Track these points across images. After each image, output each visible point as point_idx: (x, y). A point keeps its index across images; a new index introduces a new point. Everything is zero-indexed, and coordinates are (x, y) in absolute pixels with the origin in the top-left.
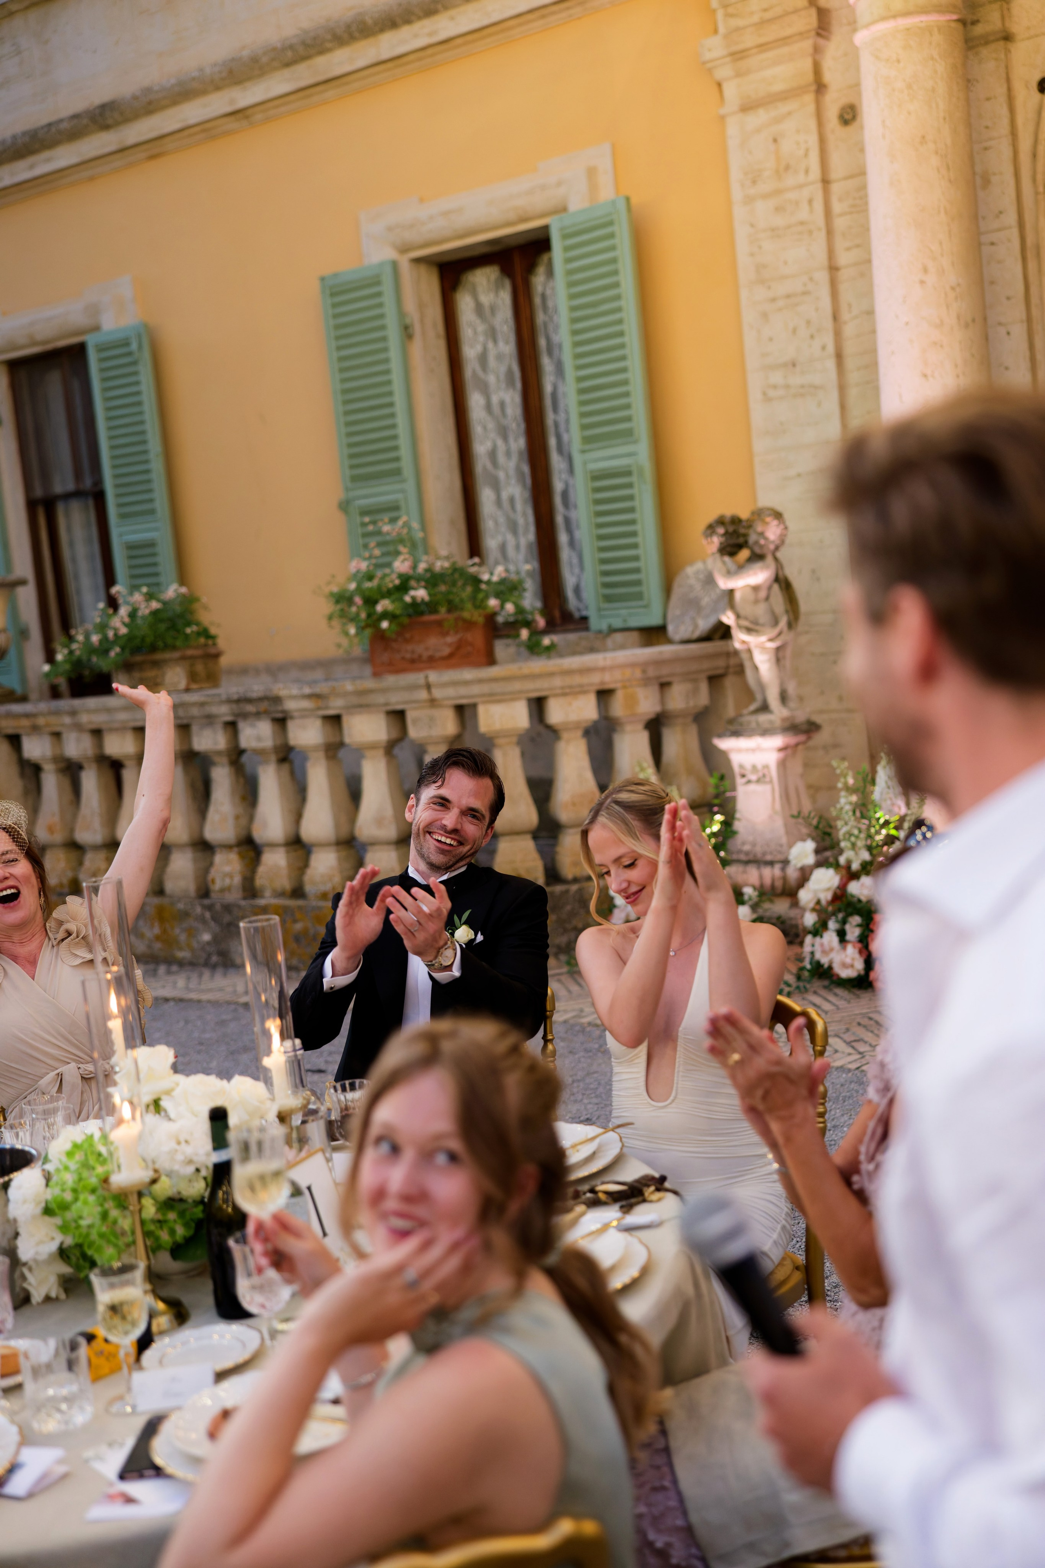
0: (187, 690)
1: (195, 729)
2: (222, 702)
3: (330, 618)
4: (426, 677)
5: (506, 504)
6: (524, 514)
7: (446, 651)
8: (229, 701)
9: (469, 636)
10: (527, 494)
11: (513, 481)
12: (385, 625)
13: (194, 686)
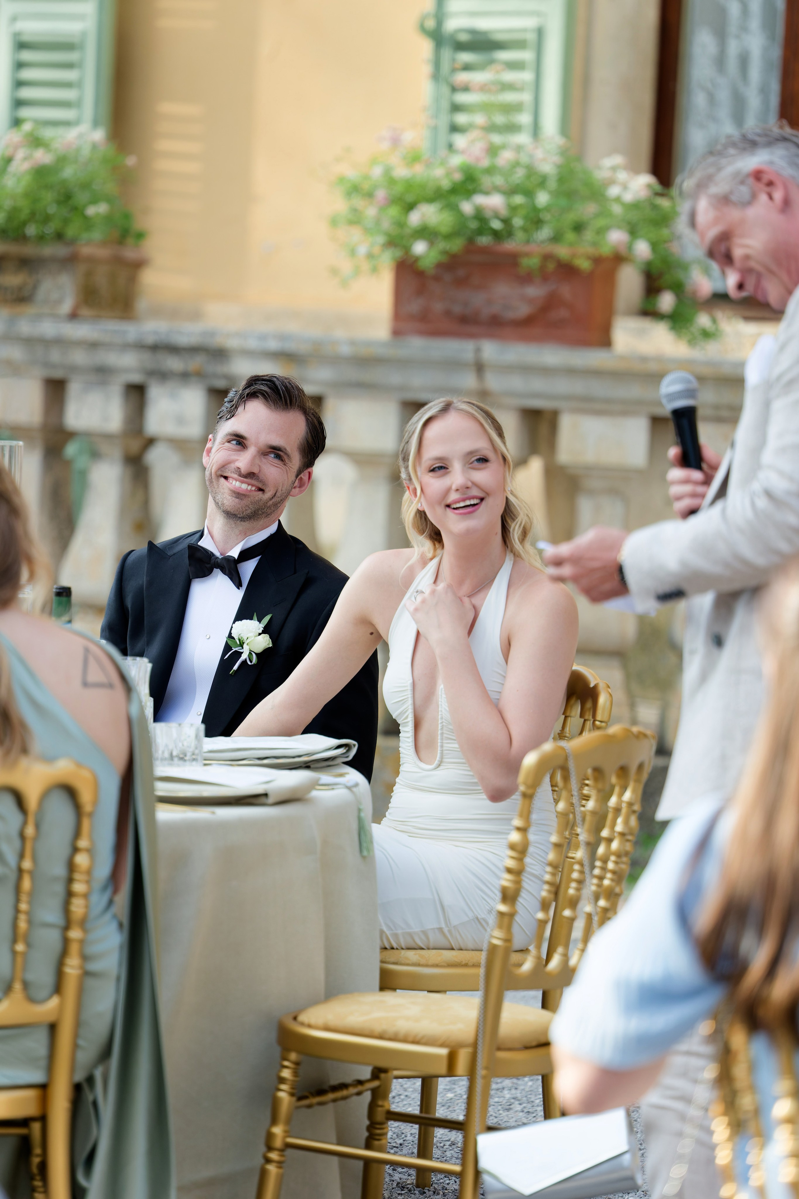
0: (73, 316)
1: (74, 389)
2: (126, 347)
3: (334, 222)
4: (478, 350)
5: (732, 64)
6: (764, 91)
7: (523, 310)
8: (140, 346)
9: (566, 291)
10: (777, 53)
11: (755, 23)
12: (420, 248)
13: (85, 312)
